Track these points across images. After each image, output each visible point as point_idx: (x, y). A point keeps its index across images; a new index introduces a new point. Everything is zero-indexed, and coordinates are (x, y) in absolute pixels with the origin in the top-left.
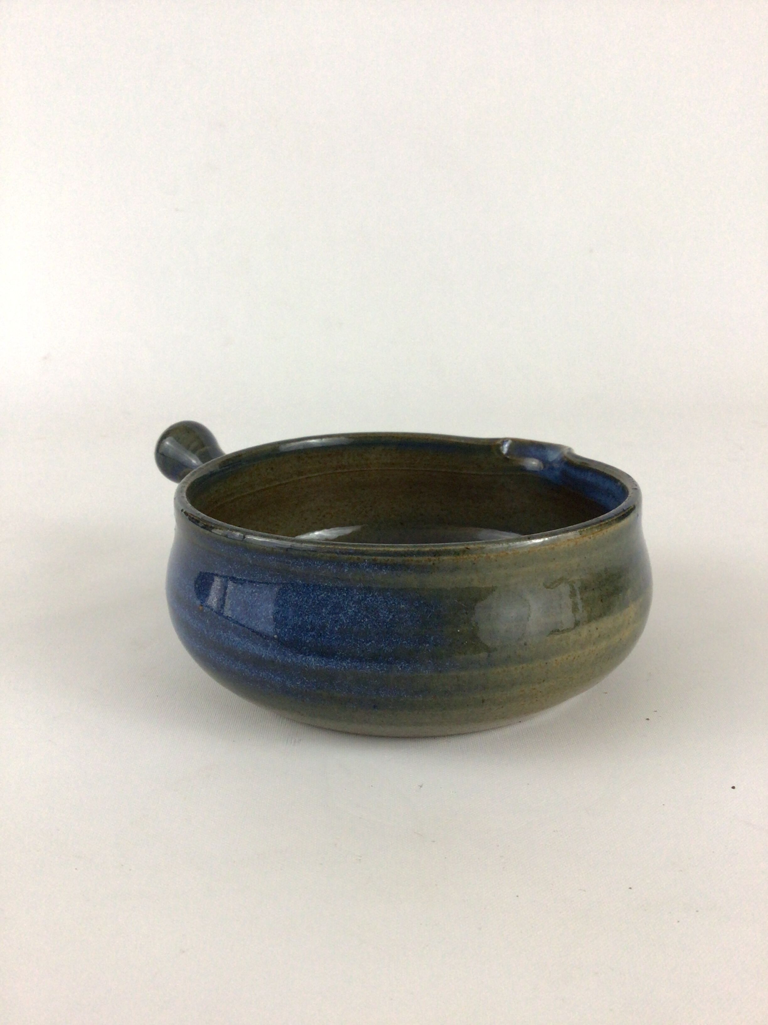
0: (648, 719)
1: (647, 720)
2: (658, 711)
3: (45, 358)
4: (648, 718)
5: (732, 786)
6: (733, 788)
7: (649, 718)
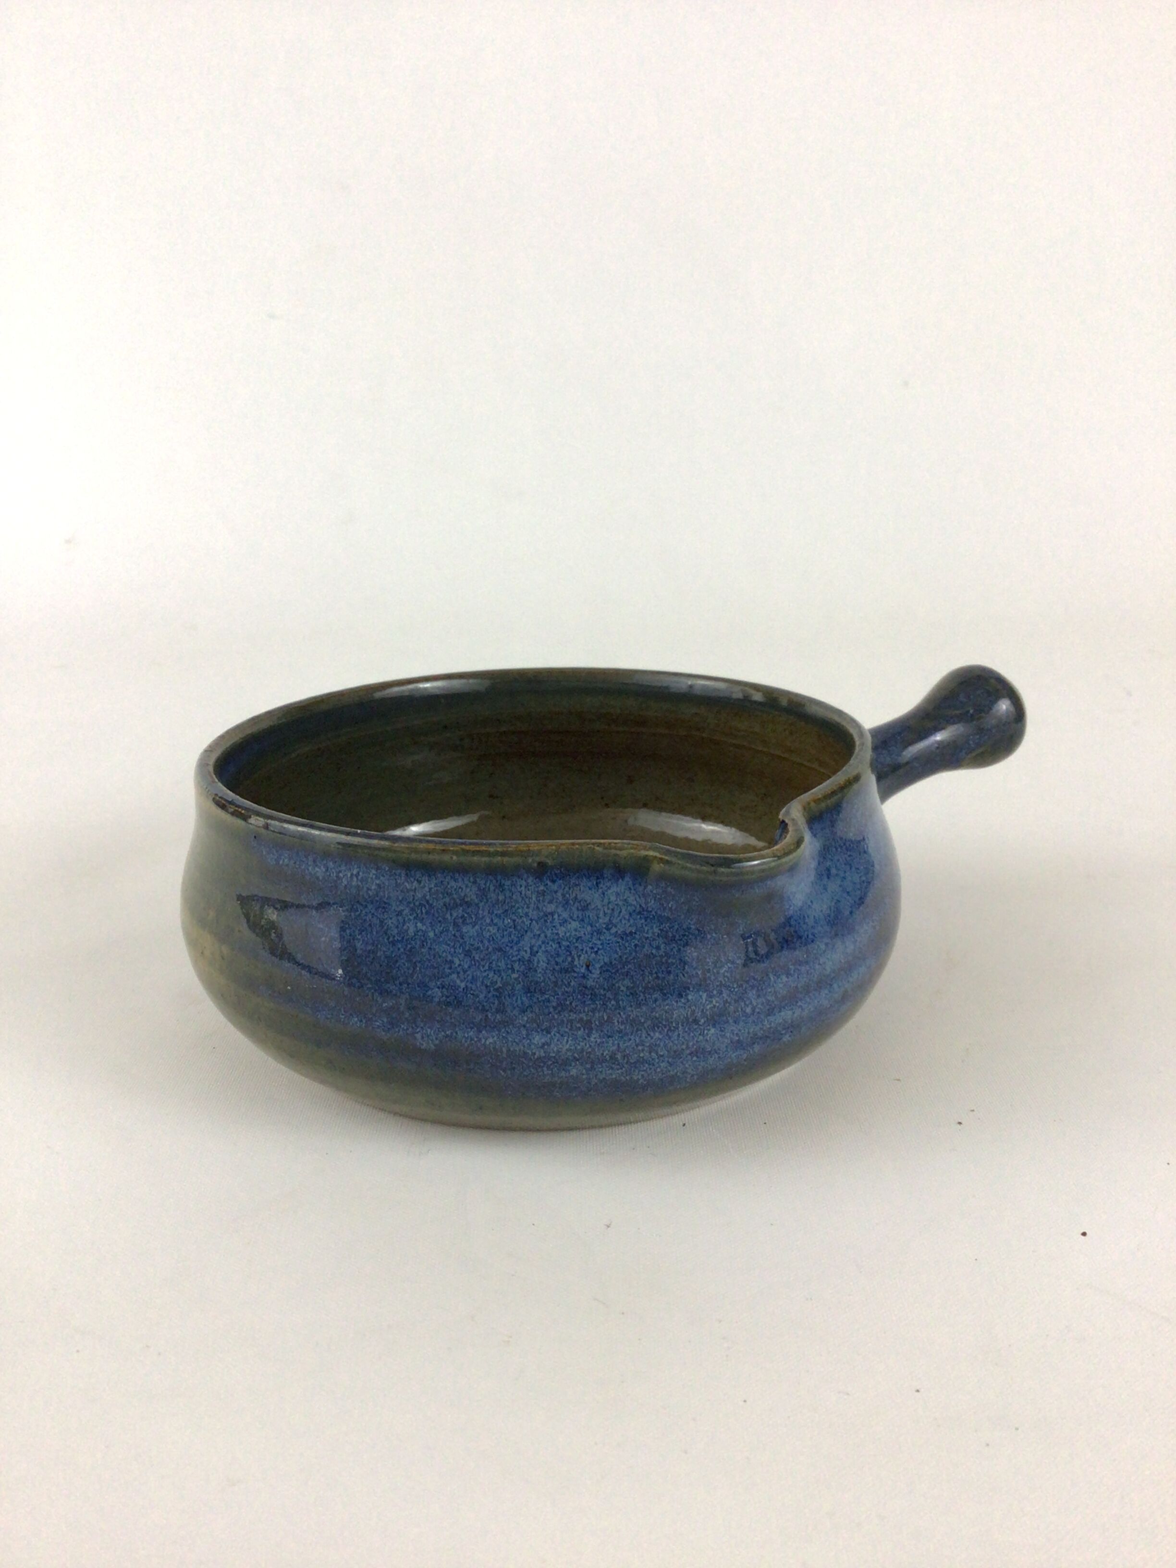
0: (960, 1123)
1: (958, 1125)
2: (975, 1110)
3: (68, 542)
4: (960, 1121)
5: (1082, 1232)
6: (1084, 1234)
7: (963, 1122)
